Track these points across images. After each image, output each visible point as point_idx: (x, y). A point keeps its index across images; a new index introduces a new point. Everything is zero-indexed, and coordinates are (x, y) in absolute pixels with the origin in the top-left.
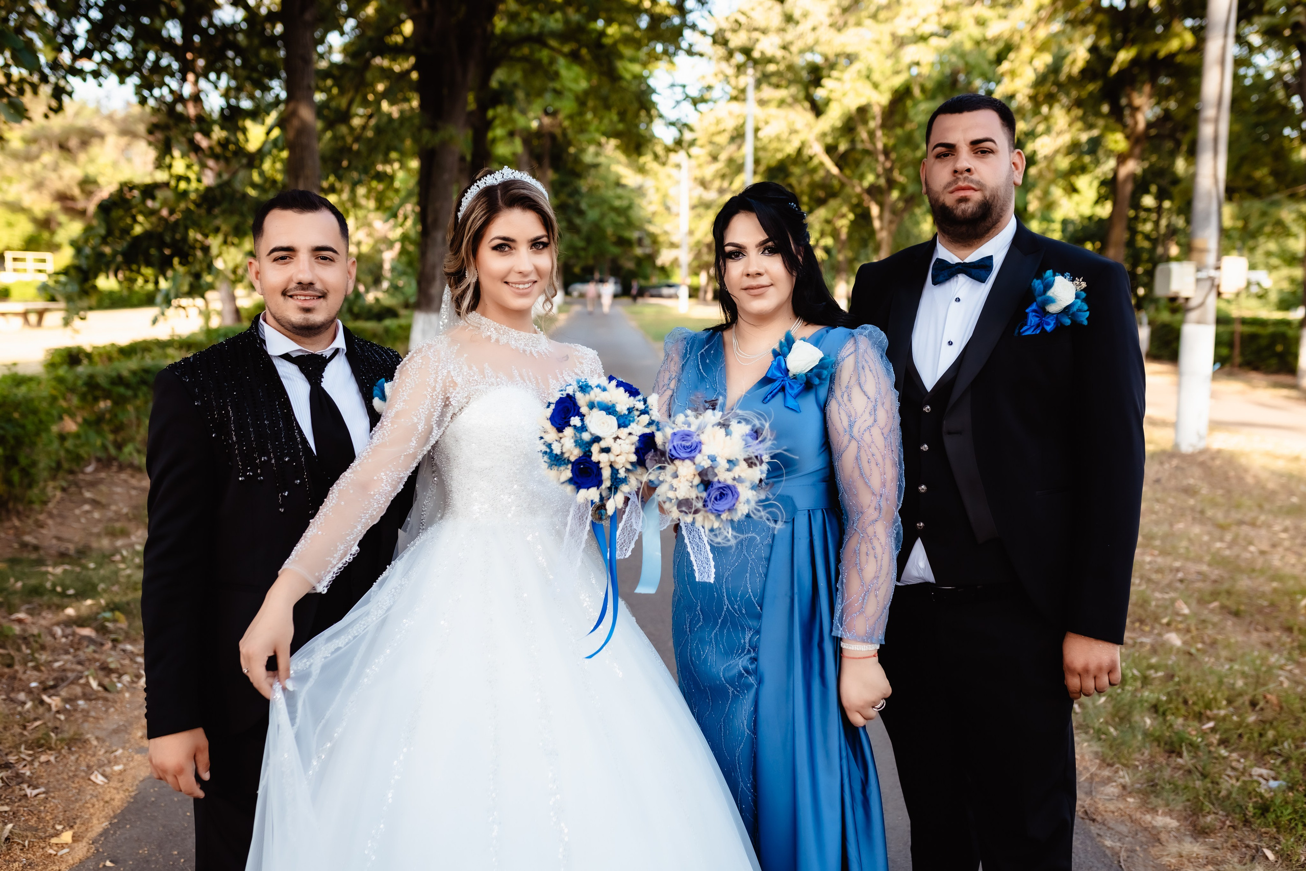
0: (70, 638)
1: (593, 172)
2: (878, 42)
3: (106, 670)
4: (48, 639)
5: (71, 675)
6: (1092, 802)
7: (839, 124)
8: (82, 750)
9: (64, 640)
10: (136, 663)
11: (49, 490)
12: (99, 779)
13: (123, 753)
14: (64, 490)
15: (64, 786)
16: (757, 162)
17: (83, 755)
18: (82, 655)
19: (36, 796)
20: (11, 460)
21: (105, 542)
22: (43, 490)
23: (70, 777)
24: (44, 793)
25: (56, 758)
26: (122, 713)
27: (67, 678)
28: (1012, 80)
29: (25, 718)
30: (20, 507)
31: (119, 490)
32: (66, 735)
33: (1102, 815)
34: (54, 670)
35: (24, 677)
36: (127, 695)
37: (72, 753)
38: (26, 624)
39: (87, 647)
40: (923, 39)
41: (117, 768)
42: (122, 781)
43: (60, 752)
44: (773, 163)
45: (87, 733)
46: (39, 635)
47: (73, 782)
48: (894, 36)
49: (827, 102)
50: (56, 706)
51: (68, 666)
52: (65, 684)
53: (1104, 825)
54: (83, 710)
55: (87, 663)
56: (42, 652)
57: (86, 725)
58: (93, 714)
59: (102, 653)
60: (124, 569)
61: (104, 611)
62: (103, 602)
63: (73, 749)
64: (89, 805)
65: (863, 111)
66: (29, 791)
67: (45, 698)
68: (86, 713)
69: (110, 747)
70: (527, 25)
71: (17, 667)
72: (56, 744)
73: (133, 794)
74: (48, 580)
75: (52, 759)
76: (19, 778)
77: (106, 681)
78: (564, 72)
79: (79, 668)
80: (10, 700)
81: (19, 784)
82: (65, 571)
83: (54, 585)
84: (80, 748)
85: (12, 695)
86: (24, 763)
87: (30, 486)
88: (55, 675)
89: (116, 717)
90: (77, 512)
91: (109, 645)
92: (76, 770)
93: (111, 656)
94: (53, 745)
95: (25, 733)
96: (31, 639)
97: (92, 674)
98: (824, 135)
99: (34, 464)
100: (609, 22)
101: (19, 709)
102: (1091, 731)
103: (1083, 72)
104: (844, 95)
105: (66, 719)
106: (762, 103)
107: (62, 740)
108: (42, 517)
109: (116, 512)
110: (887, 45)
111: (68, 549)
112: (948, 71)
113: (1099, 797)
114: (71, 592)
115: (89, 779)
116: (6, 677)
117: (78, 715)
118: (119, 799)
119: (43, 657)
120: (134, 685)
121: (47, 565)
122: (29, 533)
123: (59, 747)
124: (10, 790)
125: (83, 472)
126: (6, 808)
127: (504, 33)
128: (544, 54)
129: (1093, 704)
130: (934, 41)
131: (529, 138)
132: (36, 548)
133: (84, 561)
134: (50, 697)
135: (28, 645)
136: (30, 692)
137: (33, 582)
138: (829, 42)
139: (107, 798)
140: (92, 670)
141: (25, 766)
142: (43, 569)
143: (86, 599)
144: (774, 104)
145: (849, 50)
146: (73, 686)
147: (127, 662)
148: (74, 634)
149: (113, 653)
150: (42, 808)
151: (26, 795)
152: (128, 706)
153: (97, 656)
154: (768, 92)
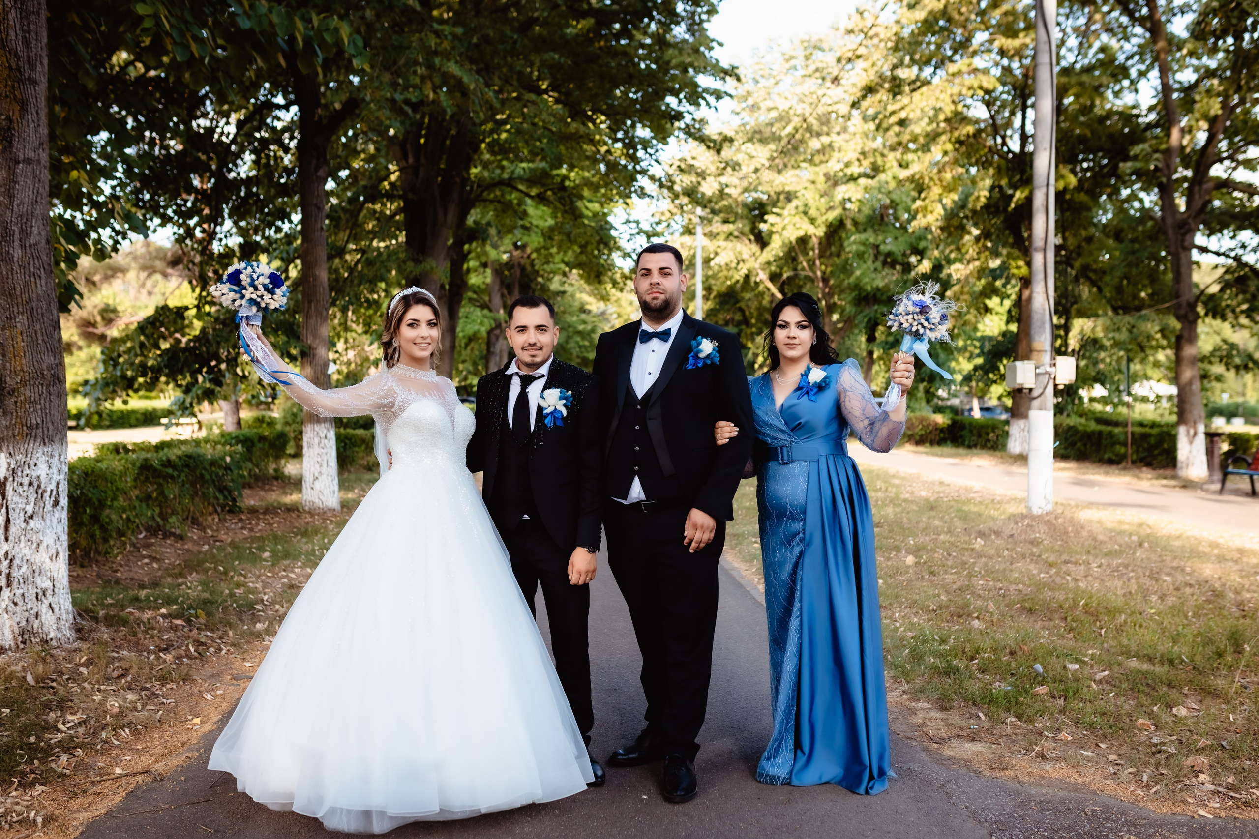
0: (169, 625)
2: (813, 182)
3: (199, 643)
5: (176, 644)
7: (781, 254)
8: (193, 684)
9: (165, 626)
10: (217, 642)
12: (208, 697)
13: (221, 686)
15: (186, 700)
16: (708, 289)
17: (195, 686)
18: (180, 634)
19: (170, 703)
21: (169, 580)
23: (189, 696)
24: (174, 703)
25: (177, 687)
26: (213, 668)
27: (173, 646)
28: (925, 215)
29: (151, 665)
31: (168, 550)
32: (181, 676)
34: (163, 641)
35: (145, 643)
36: (214, 659)
37: (187, 685)
38: (136, 615)
39: (182, 630)
40: (853, 179)
41: (219, 692)
42: (224, 699)
43: (179, 684)
44: (723, 289)
45: (194, 676)
47: (192, 698)
48: (827, 176)
49: (771, 233)
50: (170, 660)
51: (172, 639)
52: (172, 649)
54: (187, 665)
55: (185, 639)
56: (153, 630)
57: (192, 672)
58: (194, 667)
59: (193, 635)
60: (192, 593)
61: (189, 610)
63: (187, 683)
64: (205, 709)
65: (803, 241)
66: (164, 701)
67: (161, 655)
68: (190, 666)
70: (498, 171)
71: (139, 638)
72: (175, 679)
75: (174, 687)
77: (200, 650)
78: (531, 211)
79: (180, 641)
82: (150, 592)
83: (147, 597)
84: (191, 683)
85: (140, 653)
88: (165, 643)
89: (210, 670)
90: (140, 564)
91: (196, 631)
92: (192, 693)
93: (199, 637)
94: (173, 680)
95: (154, 673)
98: (768, 263)
100: (571, 168)
101: (146, 660)
103: (986, 207)
104: (784, 228)
105: (178, 668)
106: (712, 236)
107: (179, 678)
109: (171, 564)
110: (822, 184)
111: (143, 583)
112: (876, 207)
114: (160, 602)
115: (202, 697)
117: (185, 667)
118: (225, 706)
119: (155, 633)
120: (219, 654)
123: (178, 681)
124: (151, 702)
125: (137, 538)
126: (153, 708)
127: (479, 179)
128: (514, 196)
130: (863, 181)
131: (499, 270)
133: (160, 588)
134: (164, 655)
136: (151, 651)
138: (770, 182)
139: (216, 706)
140: (189, 643)
143: (172, 606)
144: (722, 237)
145: (788, 189)
146: (179, 650)
147: (210, 641)
148: (171, 623)
149: (200, 635)
150: (175, 709)
151: (163, 703)
152: (216, 665)
153: (190, 636)
154: (717, 226)
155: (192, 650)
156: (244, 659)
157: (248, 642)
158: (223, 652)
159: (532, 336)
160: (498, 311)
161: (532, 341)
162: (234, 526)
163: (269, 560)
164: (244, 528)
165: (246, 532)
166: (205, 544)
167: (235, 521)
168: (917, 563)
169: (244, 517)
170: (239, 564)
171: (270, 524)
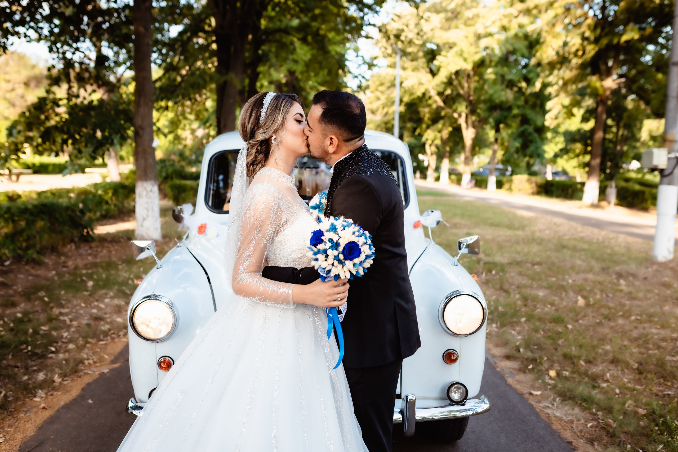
2: (466, 37)
7: (445, 80)
16: (401, 100)
31: (21, 276)
40: (490, 35)
44: (410, 101)
48: (475, 34)
49: (439, 69)
65: (458, 73)
70: (278, 24)
78: (298, 49)
98: (437, 86)
104: (448, 64)
106: (404, 69)
109: (15, 291)
110: (472, 38)
127: (266, 28)
128: (288, 39)
130: (496, 36)
131: (280, 86)
138: (440, 37)
144: (410, 69)
145: (451, 41)
154: (407, 63)
162: (84, 252)
163: (90, 289)
164: (90, 255)
165: (90, 258)
166: (53, 270)
167: (87, 248)
168: (588, 305)
169: (93, 245)
170: (65, 294)
171: (110, 251)
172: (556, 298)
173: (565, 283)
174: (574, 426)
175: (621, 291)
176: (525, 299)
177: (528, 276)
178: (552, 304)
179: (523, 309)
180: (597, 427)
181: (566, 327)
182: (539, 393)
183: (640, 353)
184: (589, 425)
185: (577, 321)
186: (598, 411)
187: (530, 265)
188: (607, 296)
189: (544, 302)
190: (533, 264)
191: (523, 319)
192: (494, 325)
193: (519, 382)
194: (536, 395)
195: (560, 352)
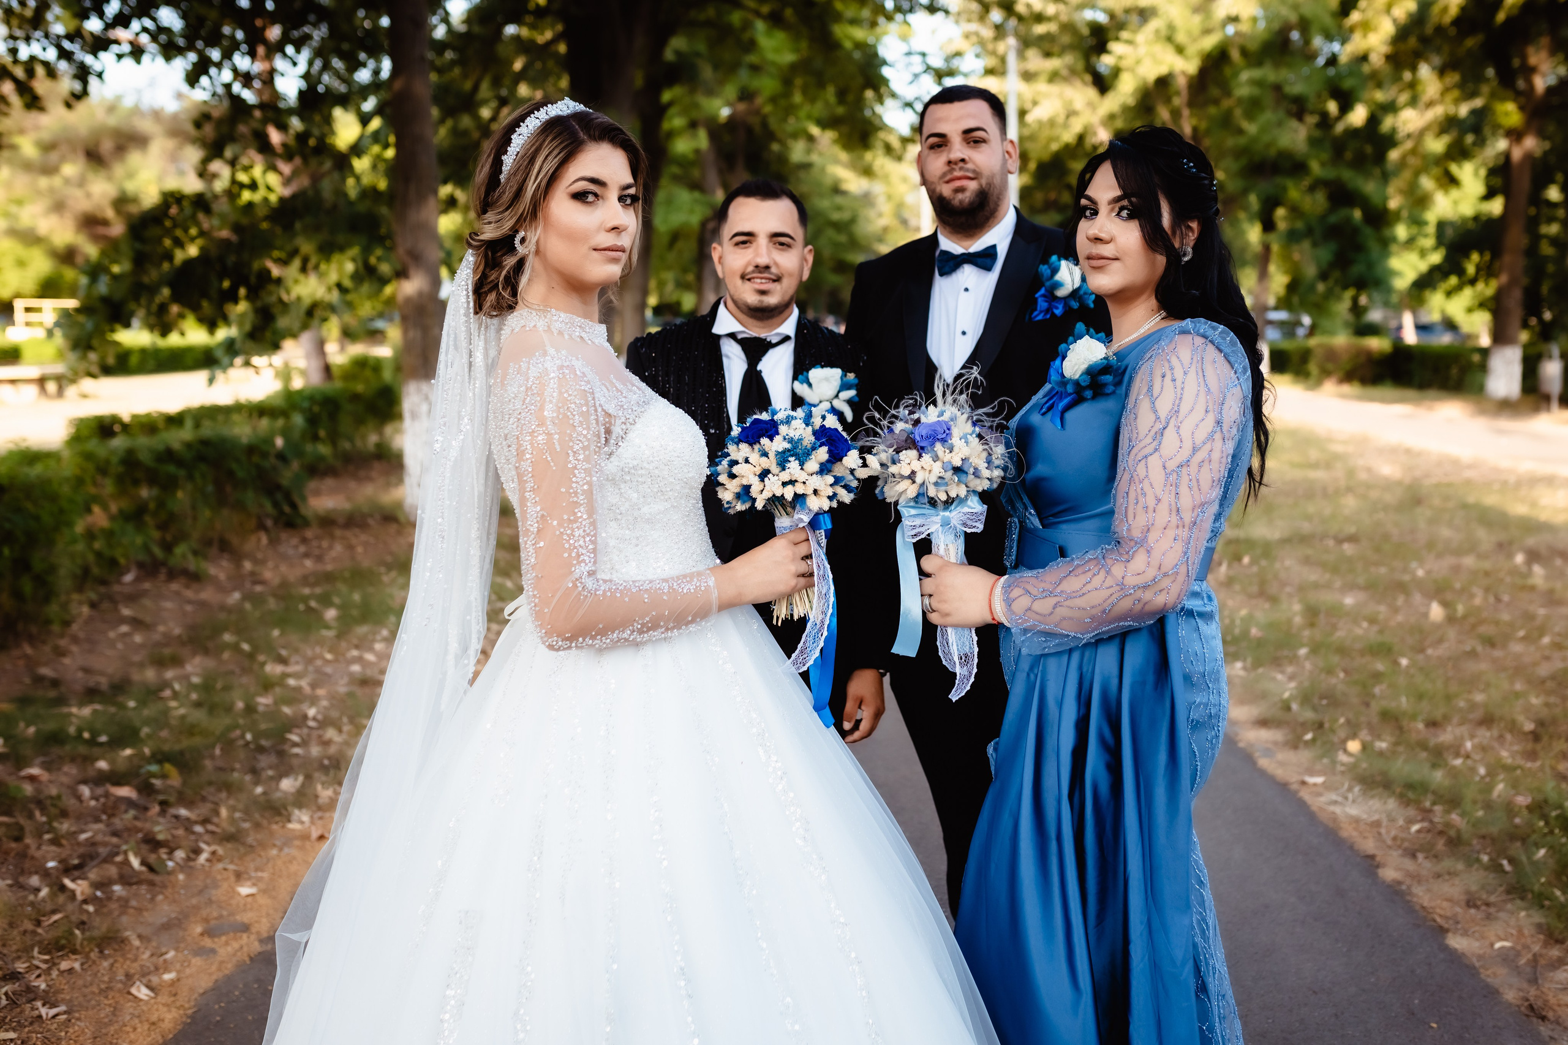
0: (102, 800)
1: (802, 175)
3: (152, 843)
4: (70, 803)
5: (103, 851)
6: (1538, 993)
8: (119, 953)
9: (93, 803)
10: (193, 833)
11: (74, 609)
12: (142, 992)
13: (175, 956)
14: (93, 605)
15: (93, 1002)
17: (121, 960)
18: (118, 823)
19: (54, 1017)
20: (22, 565)
21: (150, 674)
22: (65, 606)
23: (101, 991)
24: (65, 1013)
25: (82, 964)
26: (175, 901)
27: (98, 855)
28: (1365, 36)
29: (39, 911)
30: (34, 630)
31: (168, 605)
32: (96, 933)
33: (1554, 1010)
34: (79, 844)
35: (38, 854)
36: (181, 877)
37: (105, 958)
38: (40, 782)
39: (126, 811)
41: (167, 977)
42: (175, 995)
43: (87, 957)
44: (1046, 156)
45: (126, 929)
46: (59, 797)
47: (106, 997)
49: (1116, 72)
50: (82, 893)
51: (99, 838)
52: (95, 863)
53: (1558, 1023)
54: (120, 899)
55: (125, 835)
56: (62, 820)
57: (124, 919)
58: (133, 903)
59: (146, 820)
60: (176, 708)
61: (149, 763)
62: (147, 751)
63: (107, 952)
64: (128, 1029)
65: (1163, 82)
66: (43, 1011)
67: (67, 882)
68: (124, 903)
69: (158, 948)
71: (28, 840)
72: (82, 944)
73: (190, 1012)
74: (71, 723)
75: (77, 966)
76: (31, 995)
77: (152, 858)
78: (763, 40)
79: (115, 840)
80: (18, 886)
81: (30, 1001)
82: (95, 712)
83: (80, 731)
84: (115, 950)
85: (21, 879)
86: (38, 972)
87: (47, 599)
88: (81, 850)
89: (166, 907)
90: (112, 634)
91: (156, 809)
92: (111, 980)
93: (158, 823)
94: (78, 947)
95: (40, 931)
96: (48, 802)
97: (132, 849)
98: (1112, 117)
99: (52, 569)
101: (31, 897)
102: (1530, 896)
103: (1457, 22)
104: (1138, 62)
105: (96, 911)
106: (1028, 76)
107: (91, 939)
108: (63, 643)
109: (165, 635)
111: (98, 683)
112: (1276, 26)
113: (1547, 985)
114: (103, 739)
115: (129, 993)
116: (12, 854)
117: (114, 906)
118: (170, 1018)
119: (65, 826)
120: (191, 864)
121: (69, 705)
122: (46, 664)
123: (87, 949)
124: (18, 1010)
125: (119, 582)
126: (12, 1035)
128: (736, 17)
129: (1529, 858)
131: (717, 131)
132: (55, 683)
133: (120, 699)
134: (73, 880)
135: (43, 810)
136: (45, 874)
137: (51, 726)
139: (154, 1018)
140: (132, 843)
141: (39, 976)
142: (65, 710)
143: (124, 749)
144: (1044, 78)
146: (106, 866)
147: (180, 832)
148: (107, 795)
149: (161, 820)
150: (63, 1034)
151: (40, 1017)
152: (182, 892)
153: (139, 824)
154: (1035, 61)
155: (135, 862)
156: (239, 876)
157: (257, 826)
158: (203, 857)
159: (762, 252)
160: (713, 192)
161: (763, 261)
162: (291, 552)
163: (334, 624)
164: (306, 555)
165: (308, 563)
166: (234, 589)
167: (295, 541)
168: (1451, 619)
169: (309, 534)
170: (281, 635)
171: (351, 547)
172: (1382, 608)
173: (1406, 578)
174: (1383, 831)
175: (1533, 588)
176: (1312, 613)
177: (1323, 565)
178: (1372, 621)
179: (1306, 633)
180: (1429, 831)
181: (1396, 663)
182: (1319, 780)
183: (1547, 705)
184: (1415, 828)
185: (1422, 650)
186: (1434, 803)
187: (1331, 543)
188: (1498, 600)
189: (1354, 616)
190: (1340, 541)
191: (1303, 651)
192: (1239, 665)
193: (1281, 764)
194: (1315, 785)
195: (1375, 706)
